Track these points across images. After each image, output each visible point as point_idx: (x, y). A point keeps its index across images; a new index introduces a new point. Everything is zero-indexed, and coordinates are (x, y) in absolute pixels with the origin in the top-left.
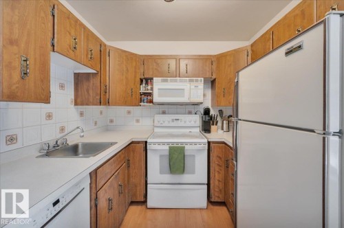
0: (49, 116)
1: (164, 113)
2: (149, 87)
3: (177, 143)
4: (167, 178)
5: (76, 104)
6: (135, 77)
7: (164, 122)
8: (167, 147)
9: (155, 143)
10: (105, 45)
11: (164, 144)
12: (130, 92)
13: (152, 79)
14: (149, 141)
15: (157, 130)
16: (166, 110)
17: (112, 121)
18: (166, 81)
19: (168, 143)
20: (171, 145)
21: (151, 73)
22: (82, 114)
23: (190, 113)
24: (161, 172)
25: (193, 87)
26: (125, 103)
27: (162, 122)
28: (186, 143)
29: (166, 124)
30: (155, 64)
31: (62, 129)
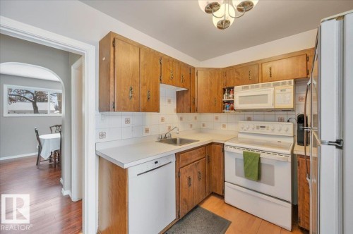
0: (163, 120)
1: (249, 119)
2: (231, 96)
3: (253, 150)
4: (242, 181)
5: (177, 112)
6: (218, 88)
7: (248, 128)
8: (241, 152)
9: (231, 146)
10: (194, 68)
11: (239, 148)
12: (213, 101)
13: (233, 88)
14: (225, 143)
15: (240, 136)
16: (252, 116)
17: (204, 125)
18: (247, 88)
19: (243, 148)
20: (246, 150)
21: (232, 82)
22: (181, 119)
23: (281, 120)
24: (237, 174)
25: (278, 91)
26: (210, 111)
27: (245, 128)
28: (264, 152)
29: (250, 131)
30: (236, 74)
31: (169, 128)
